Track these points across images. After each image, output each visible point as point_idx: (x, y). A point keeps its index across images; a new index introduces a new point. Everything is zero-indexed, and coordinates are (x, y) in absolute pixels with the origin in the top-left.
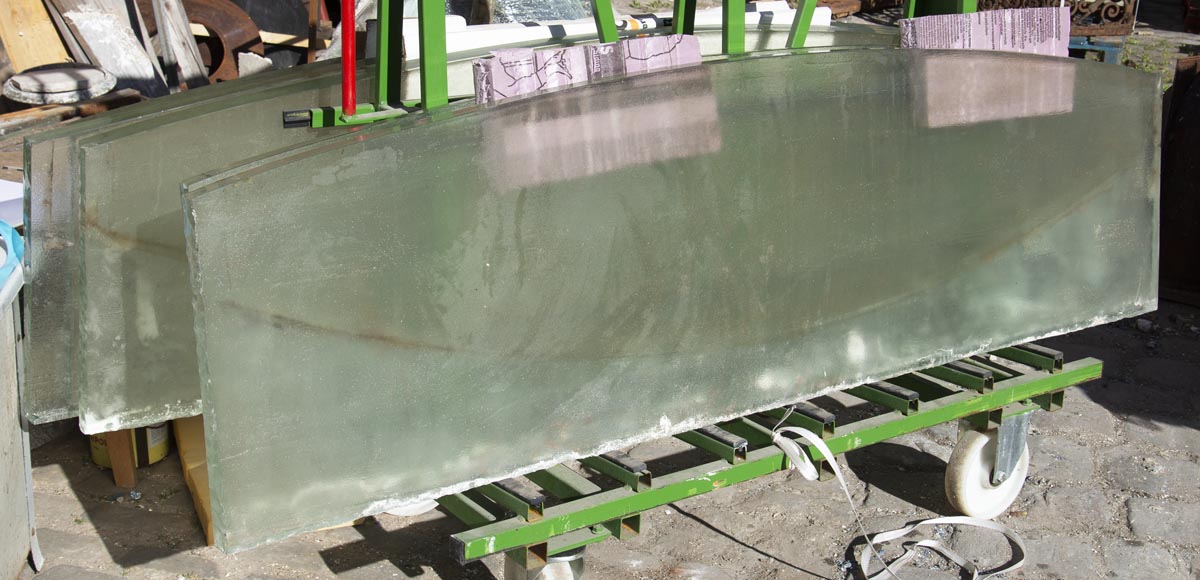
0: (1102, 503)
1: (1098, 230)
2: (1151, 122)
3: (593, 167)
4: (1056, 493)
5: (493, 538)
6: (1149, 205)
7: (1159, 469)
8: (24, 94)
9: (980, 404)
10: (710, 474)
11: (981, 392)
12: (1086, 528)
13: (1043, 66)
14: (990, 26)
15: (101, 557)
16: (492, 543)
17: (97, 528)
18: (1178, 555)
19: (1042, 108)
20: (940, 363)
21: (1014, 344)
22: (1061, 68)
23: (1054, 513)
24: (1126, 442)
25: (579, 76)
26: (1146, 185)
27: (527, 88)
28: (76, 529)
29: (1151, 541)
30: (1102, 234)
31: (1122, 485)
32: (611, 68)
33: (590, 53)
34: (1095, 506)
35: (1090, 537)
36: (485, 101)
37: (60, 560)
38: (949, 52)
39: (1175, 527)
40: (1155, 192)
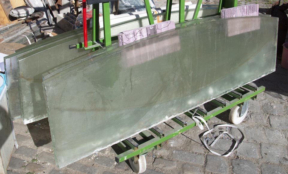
0: (263, 118)
1: (264, 55)
2: (276, 29)
3: (149, 59)
4: (253, 115)
5: (126, 157)
6: (275, 47)
7: (274, 107)
8: (14, 15)
9: (239, 102)
10: (178, 131)
11: (239, 99)
12: (261, 126)
13: (253, 19)
14: (241, 10)
15: (32, 143)
16: (126, 158)
17: (31, 134)
18: (282, 133)
19: (253, 29)
20: (230, 92)
21: (245, 84)
22: (257, 19)
23: (253, 121)
24: (266, 99)
25: (145, 35)
26: (274, 43)
27: (132, 41)
28: (26, 134)
29: (275, 129)
30: (265, 56)
31: (267, 112)
32: (153, 32)
33: (148, 30)
34: (262, 119)
35: (262, 129)
36: (121, 45)
37: (22, 144)
38: (233, 18)
39: (281, 125)
40: (276, 45)
